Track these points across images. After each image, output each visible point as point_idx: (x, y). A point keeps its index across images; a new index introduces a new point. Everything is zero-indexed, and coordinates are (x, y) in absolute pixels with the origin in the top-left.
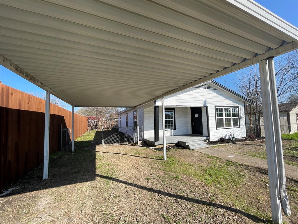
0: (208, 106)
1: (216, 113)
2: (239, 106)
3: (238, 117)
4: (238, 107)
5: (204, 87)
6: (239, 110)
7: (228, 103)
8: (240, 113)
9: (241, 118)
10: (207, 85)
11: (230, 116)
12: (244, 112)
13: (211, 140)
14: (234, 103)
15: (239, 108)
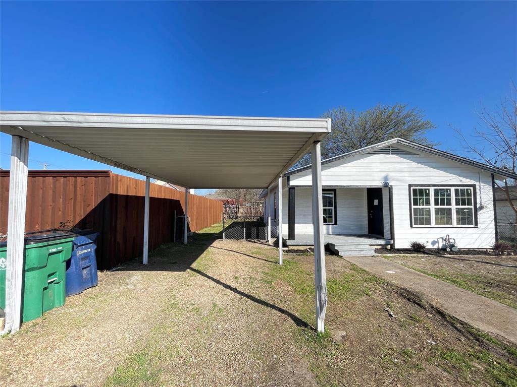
0: (391, 186)
1: (412, 197)
2: (477, 184)
3: (472, 207)
4: (474, 186)
5: (387, 150)
6: (478, 191)
7: (446, 179)
8: (478, 197)
9: (481, 208)
10: (392, 147)
11: (450, 204)
12: (492, 196)
13: (397, 246)
14: (461, 178)
15: (477, 187)
